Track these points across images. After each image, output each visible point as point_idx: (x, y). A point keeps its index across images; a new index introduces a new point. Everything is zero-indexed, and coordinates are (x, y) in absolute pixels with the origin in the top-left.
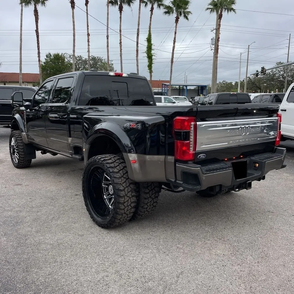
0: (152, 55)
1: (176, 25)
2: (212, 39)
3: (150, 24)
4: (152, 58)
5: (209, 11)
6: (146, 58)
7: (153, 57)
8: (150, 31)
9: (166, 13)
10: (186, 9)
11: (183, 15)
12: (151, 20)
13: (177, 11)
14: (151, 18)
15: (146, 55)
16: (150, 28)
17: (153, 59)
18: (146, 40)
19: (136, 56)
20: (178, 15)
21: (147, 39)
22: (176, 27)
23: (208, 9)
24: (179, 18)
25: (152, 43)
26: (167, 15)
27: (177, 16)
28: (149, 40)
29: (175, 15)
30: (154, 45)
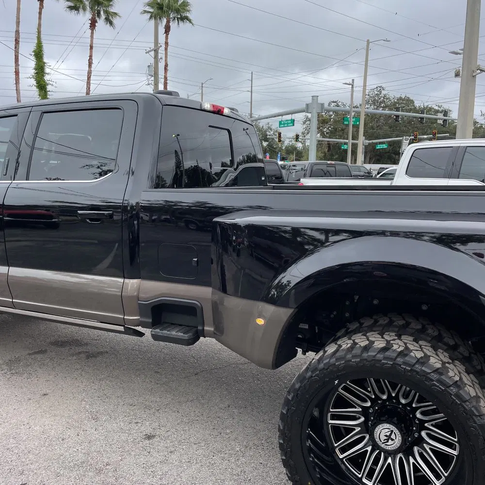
0: (48, 84)
1: (92, 33)
2: (149, 66)
3: (40, 25)
4: (46, 89)
5: (148, 16)
6: (35, 88)
7: (49, 88)
8: (39, 38)
9: (71, 8)
10: (108, 6)
11: (103, 16)
12: (40, 18)
13: (91, 8)
14: (40, 13)
15: (35, 83)
16: (39, 32)
17: (49, 91)
18: (33, 54)
19: (15, 82)
20: (94, 15)
21: (34, 51)
22: (92, 37)
23: (145, 12)
24: (96, 22)
25: (45, 60)
26: (74, 12)
27: (92, 18)
28: (39, 54)
29: (88, 15)
30: (48, 64)
